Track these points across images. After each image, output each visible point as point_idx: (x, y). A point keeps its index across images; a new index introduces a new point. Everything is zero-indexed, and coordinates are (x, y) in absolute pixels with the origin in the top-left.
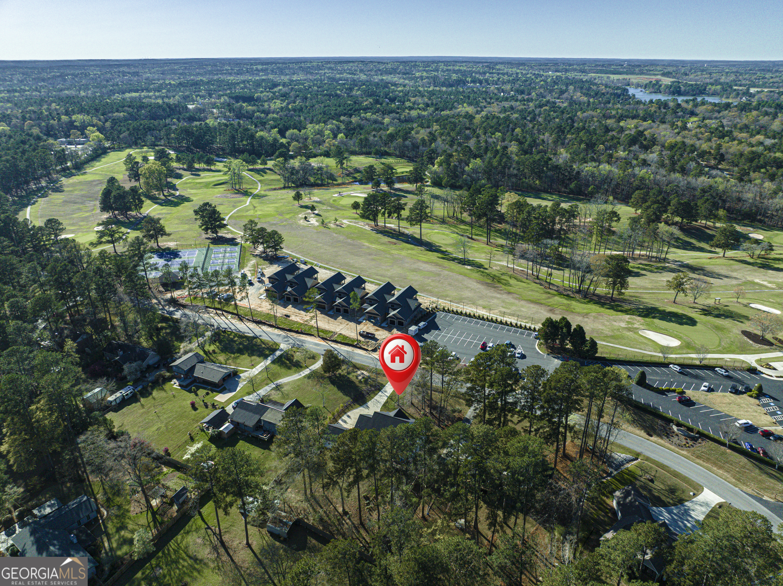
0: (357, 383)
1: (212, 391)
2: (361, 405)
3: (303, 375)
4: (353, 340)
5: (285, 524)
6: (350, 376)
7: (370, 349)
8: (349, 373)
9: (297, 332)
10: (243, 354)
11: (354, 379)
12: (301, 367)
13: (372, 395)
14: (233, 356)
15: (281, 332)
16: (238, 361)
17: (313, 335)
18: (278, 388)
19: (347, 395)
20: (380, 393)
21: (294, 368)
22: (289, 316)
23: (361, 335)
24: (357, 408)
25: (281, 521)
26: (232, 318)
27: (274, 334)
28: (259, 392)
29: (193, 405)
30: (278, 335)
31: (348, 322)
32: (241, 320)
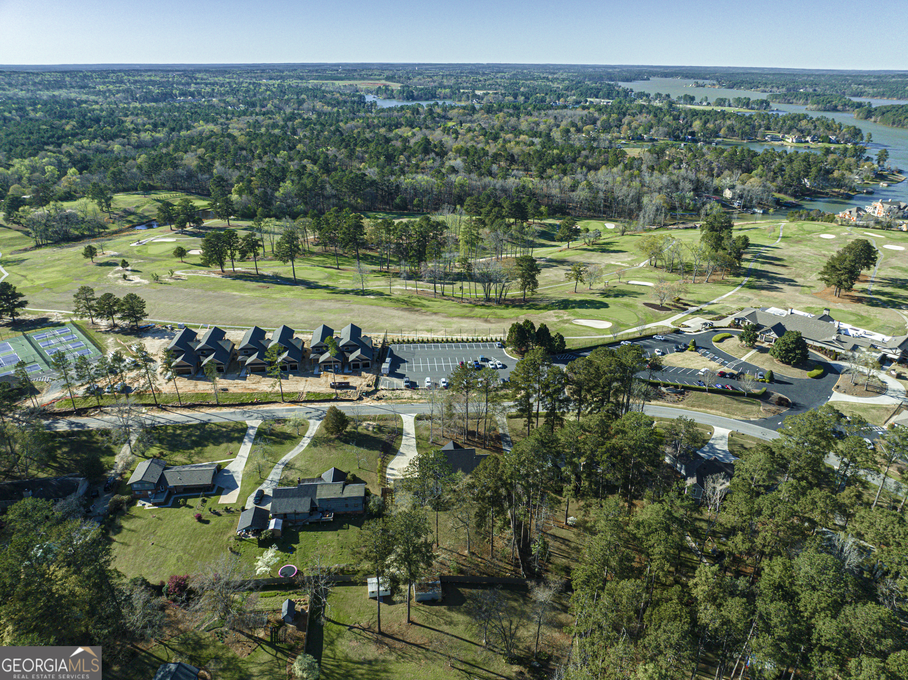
0: (373, 435)
1: (208, 496)
2: (395, 455)
3: (306, 445)
4: (330, 395)
5: (433, 585)
6: (360, 430)
7: (355, 398)
8: (356, 428)
9: (252, 404)
10: (206, 446)
11: (365, 432)
12: (295, 438)
13: (398, 442)
14: (193, 451)
15: (232, 410)
16: (207, 455)
17: (275, 402)
18: (288, 466)
19: (373, 449)
20: (404, 437)
21: (288, 442)
22: (227, 390)
23: (332, 387)
24: (393, 459)
25: (428, 585)
26: (149, 410)
27: (226, 413)
28: (270, 477)
29: (199, 518)
30: (231, 413)
31: (304, 379)
32: (165, 410)
